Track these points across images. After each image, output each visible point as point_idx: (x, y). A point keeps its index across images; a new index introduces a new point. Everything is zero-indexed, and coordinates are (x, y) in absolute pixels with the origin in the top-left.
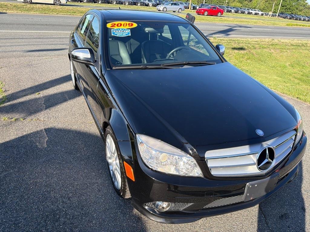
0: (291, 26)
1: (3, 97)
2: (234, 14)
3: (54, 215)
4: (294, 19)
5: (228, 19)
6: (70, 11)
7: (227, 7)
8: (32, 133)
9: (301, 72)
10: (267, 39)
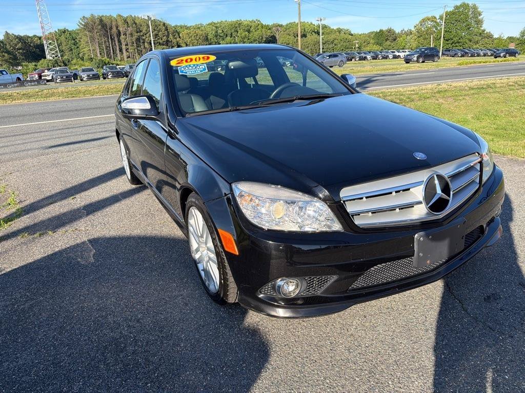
0: (466, 66)
1: (17, 210)
2: (372, 61)
3: (115, 344)
4: (469, 55)
5: (363, 69)
6: (111, 90)
7: (358, 53)
8: (68, 248)
9: (494, 124)
10: (430, 86)
